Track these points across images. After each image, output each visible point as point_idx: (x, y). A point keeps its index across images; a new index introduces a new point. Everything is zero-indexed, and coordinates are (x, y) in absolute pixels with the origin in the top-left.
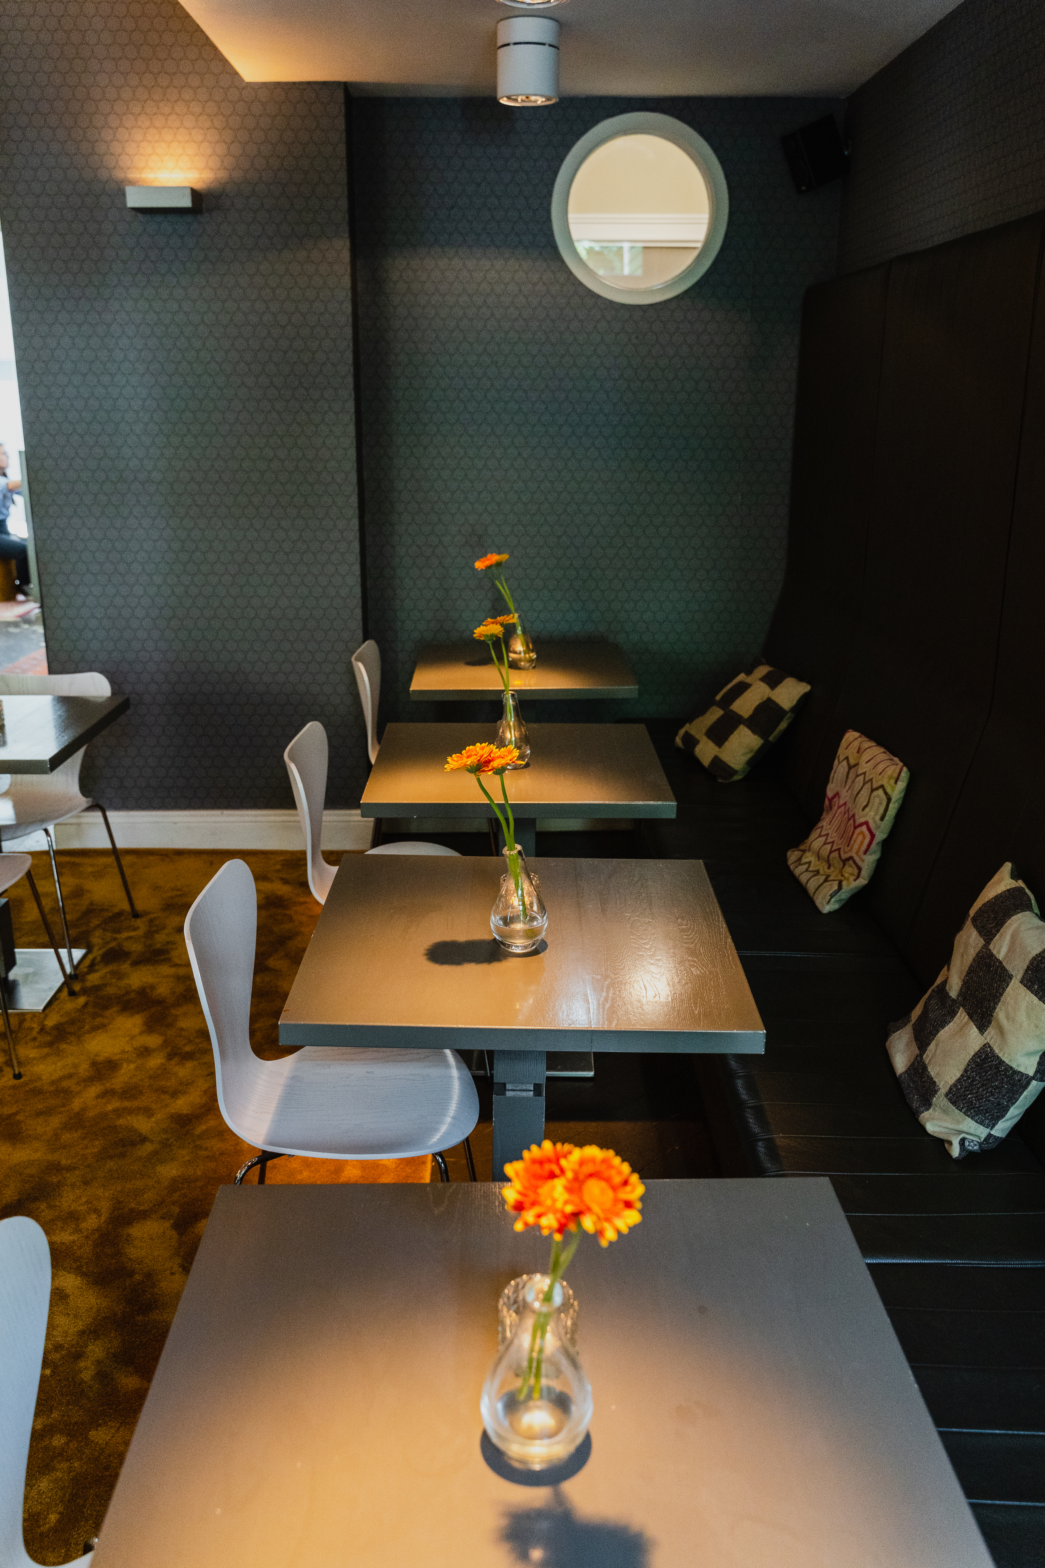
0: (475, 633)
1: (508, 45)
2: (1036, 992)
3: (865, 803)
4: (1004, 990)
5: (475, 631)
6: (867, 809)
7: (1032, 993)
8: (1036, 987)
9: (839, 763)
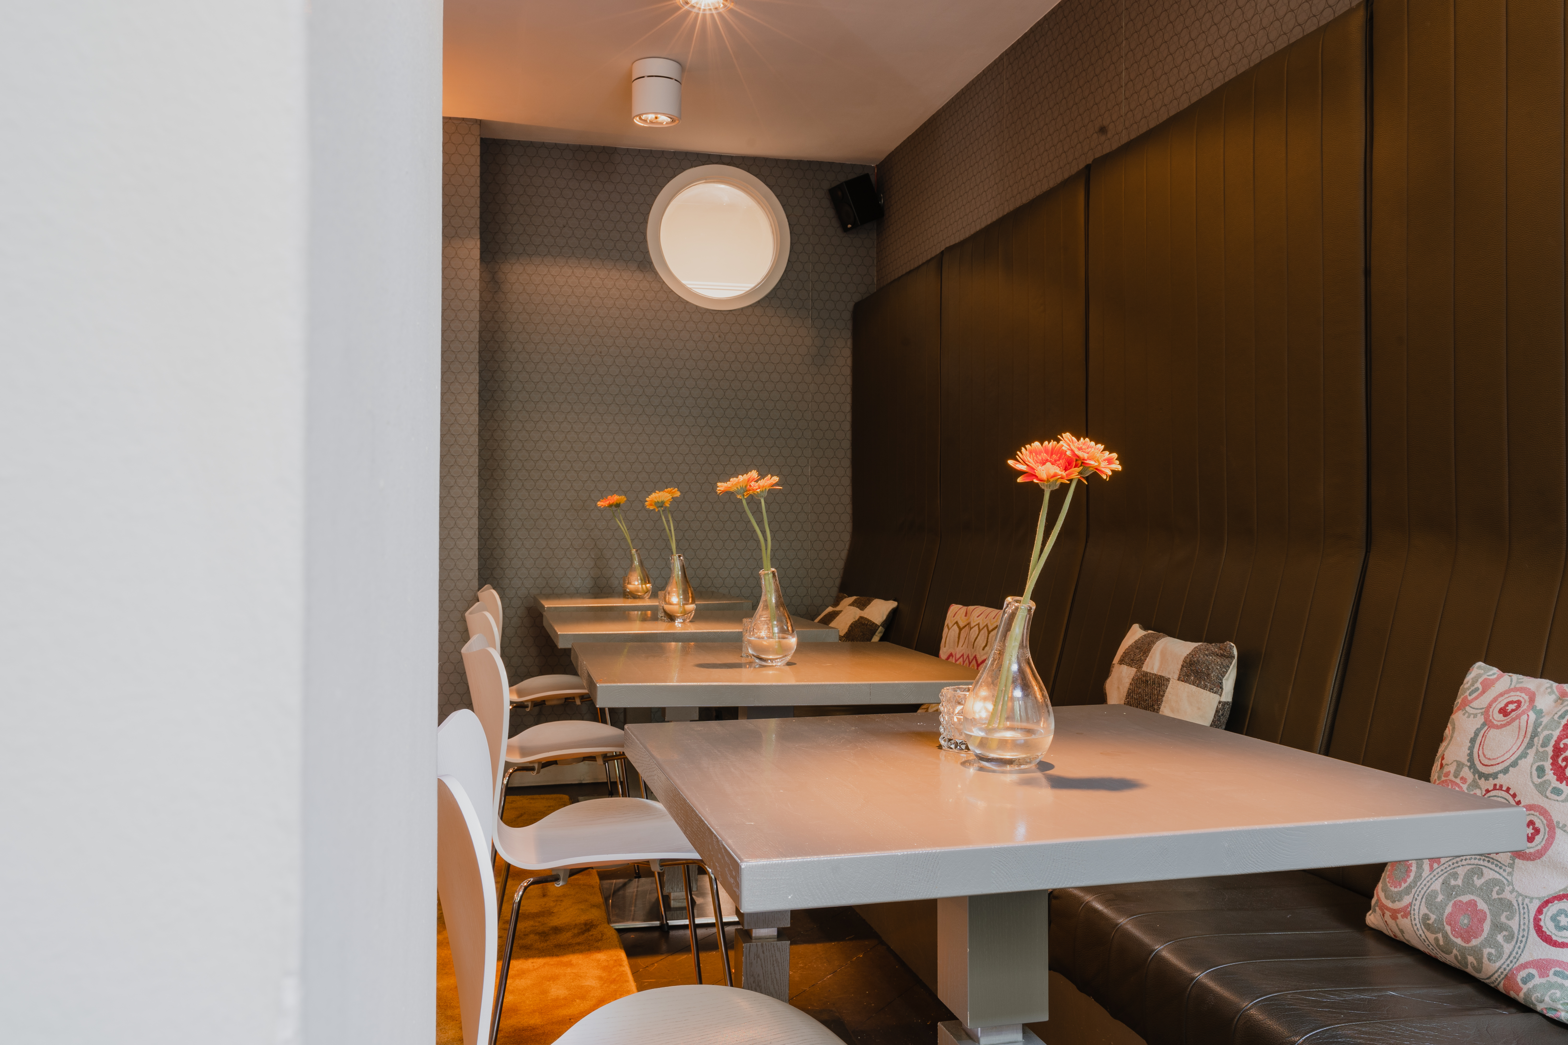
0: (646, 501)
1: (643, 77)
2: (1193, 682)
3: (984, 645)
4: (1164, 692)
5: (647, 499)
6: (987, 648)
7: (1190, 684)
8: (1192, 678)
9: (949, 629)
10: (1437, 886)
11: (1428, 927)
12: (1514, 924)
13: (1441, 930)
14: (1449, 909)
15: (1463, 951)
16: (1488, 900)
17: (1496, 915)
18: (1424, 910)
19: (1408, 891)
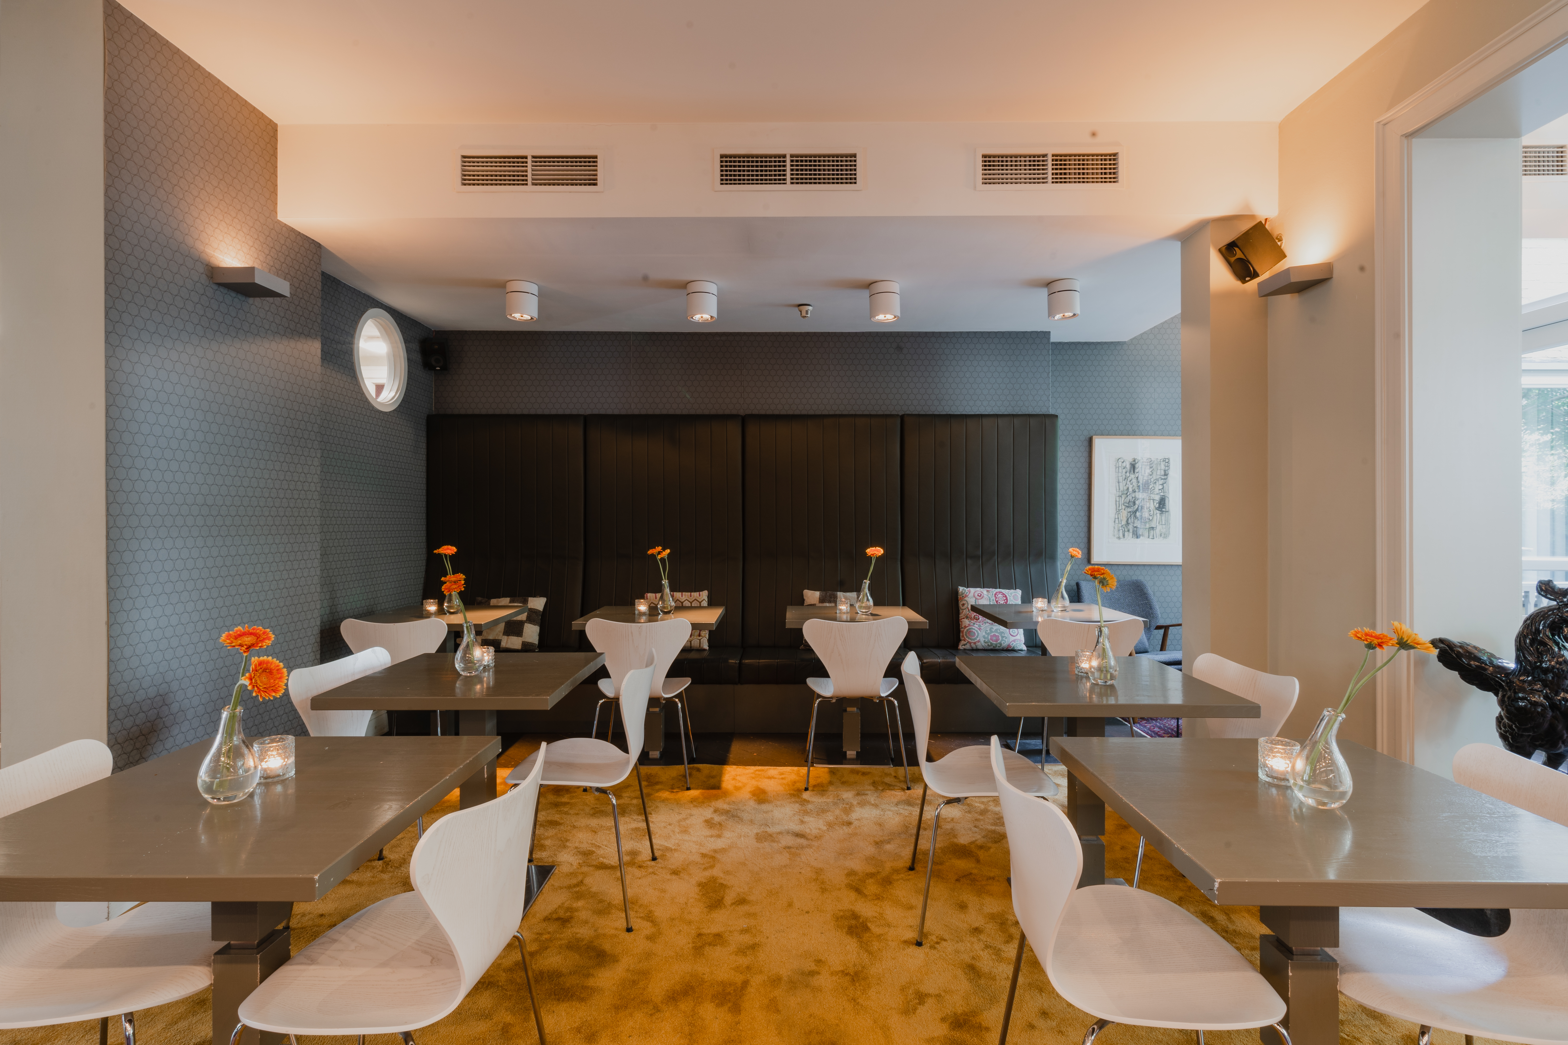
10: (984, 634)
11: (986, 643)
12: (1006, 635)
13: (990, 642)
14: (989, 637)
15: (996, 645)
16: (997, 633)
17: (1001, 635)
18: (983, 639)
19: (977, 637)
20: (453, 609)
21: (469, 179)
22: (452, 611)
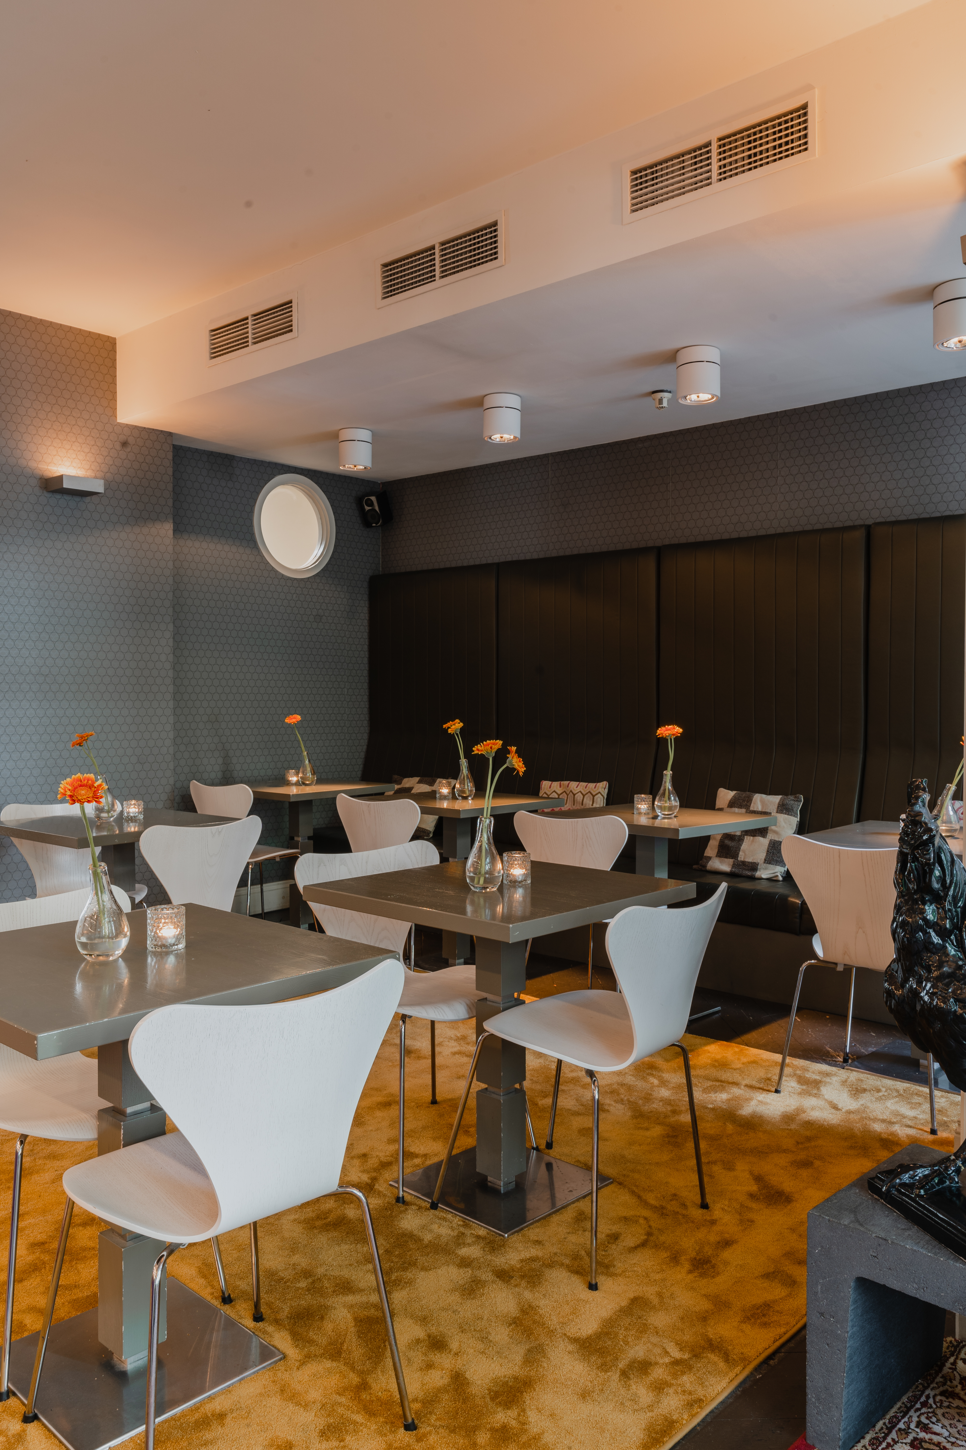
20: (308, 781)
21: (217, 351)
22: (307, 782)
